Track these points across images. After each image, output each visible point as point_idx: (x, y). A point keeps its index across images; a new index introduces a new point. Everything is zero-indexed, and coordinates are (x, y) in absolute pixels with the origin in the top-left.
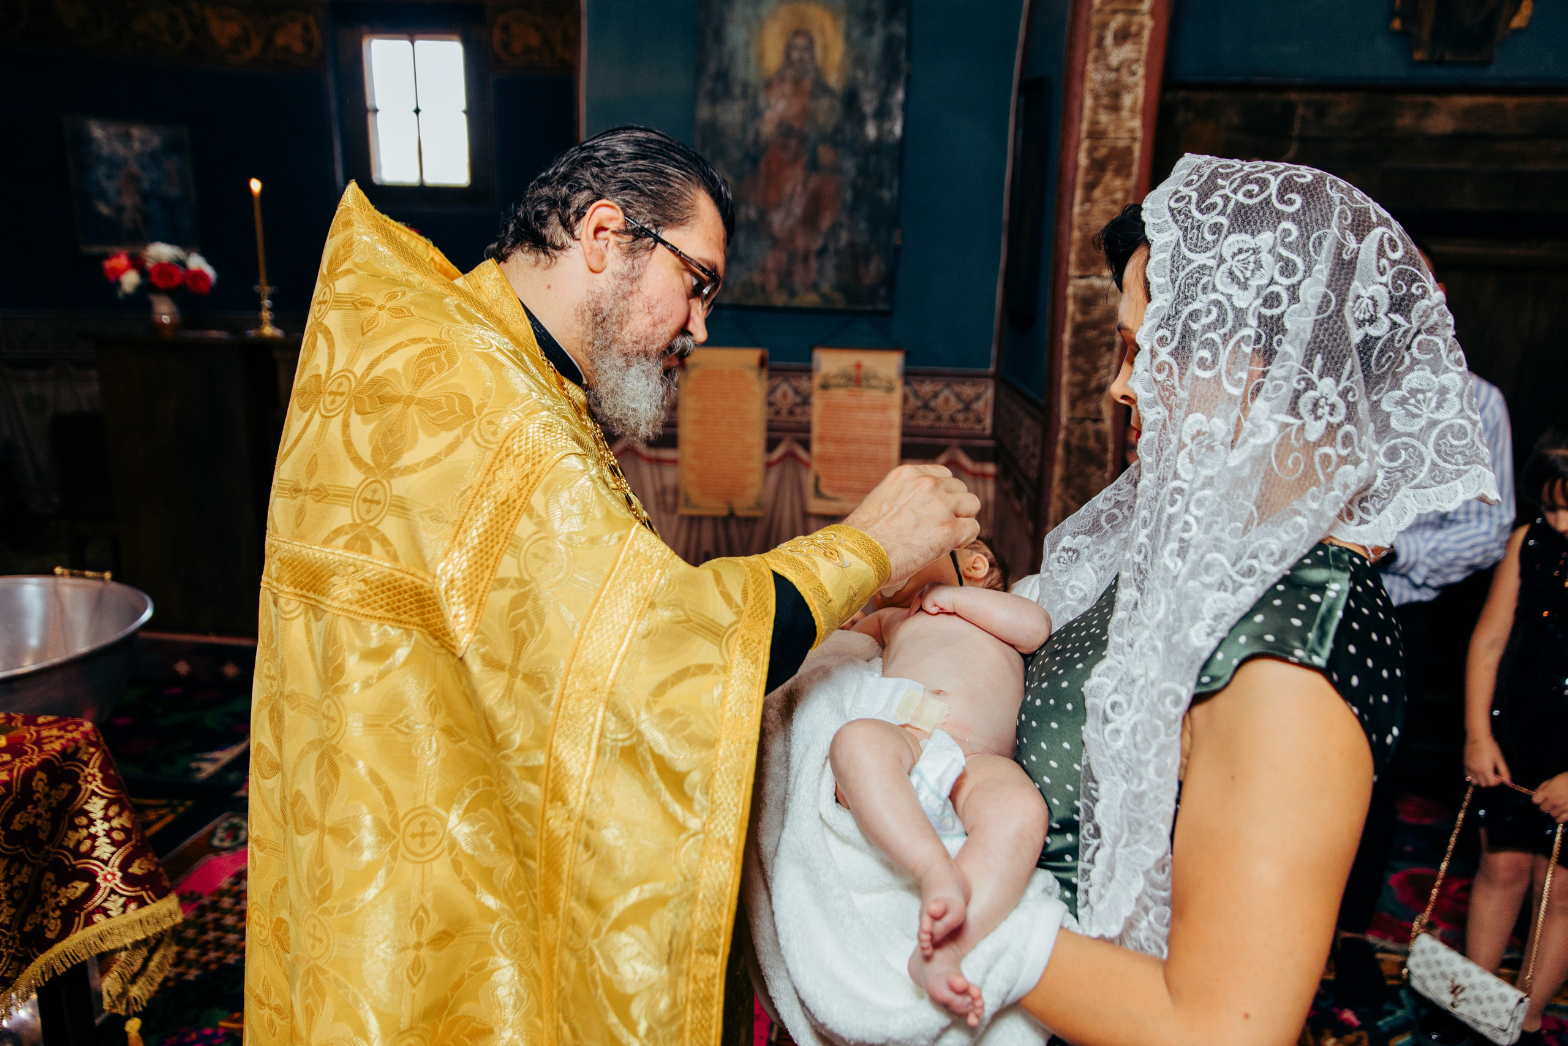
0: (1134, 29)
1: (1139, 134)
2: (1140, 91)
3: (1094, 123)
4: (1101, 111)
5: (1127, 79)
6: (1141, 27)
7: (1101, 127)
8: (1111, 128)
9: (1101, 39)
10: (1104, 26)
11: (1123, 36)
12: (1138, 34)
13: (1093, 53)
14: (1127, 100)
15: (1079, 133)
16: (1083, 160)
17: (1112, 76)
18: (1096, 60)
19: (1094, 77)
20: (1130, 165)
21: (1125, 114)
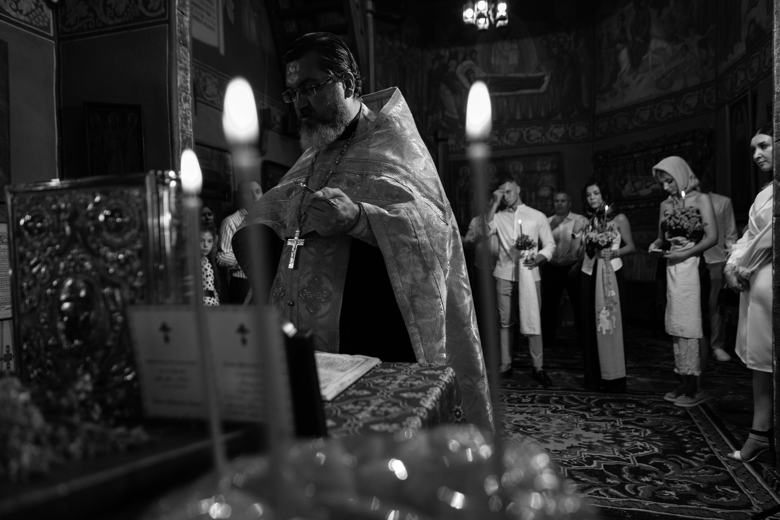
0: (188, 99)
1: (192, 134)
2: (191, 119)
3: (182, 127)
4: (183, 123)
5: (188, 114)
6: (189, 98)
7: (184, 129)
8: (186, 130)
9: (181, 99)
10: (181, 95)
11: (186, 100)
12: (189, 101)
13: (179, 103)
14: (189, 122)
15: (179, 129)
16: (181, 140)
17: (184, 112)
18: (180, 106)
19: (181, 112)
20: (191, 144)
21: (189, 126)
